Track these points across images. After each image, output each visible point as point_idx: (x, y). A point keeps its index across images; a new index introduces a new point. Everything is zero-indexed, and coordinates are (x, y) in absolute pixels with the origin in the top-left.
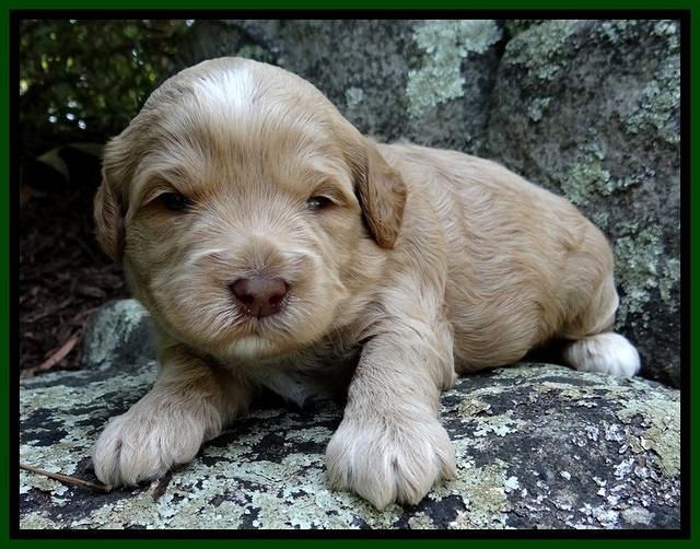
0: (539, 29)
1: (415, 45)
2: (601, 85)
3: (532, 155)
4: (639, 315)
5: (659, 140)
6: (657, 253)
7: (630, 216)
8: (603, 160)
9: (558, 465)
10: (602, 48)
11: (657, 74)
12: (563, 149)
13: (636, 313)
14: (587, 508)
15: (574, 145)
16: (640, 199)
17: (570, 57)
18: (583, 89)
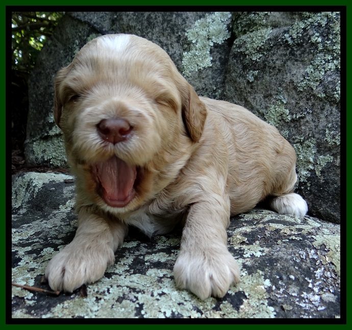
0: (251, 34)
1: (186, 38)
2: (284, 66)
3: (249, 99)
4: (305, 183)
5: (314, 96)
6: (313, 152)
7: (300, 133)
8: (286, 104)
9: (288, 272)
10: (285, 47)
11: (312, 62)
12: (265, 97)
13: (303, 182)
14: (304, 295)
15: (271, 95)
16: (304, 125)
17: (268, 50)
18: (275, 67)
